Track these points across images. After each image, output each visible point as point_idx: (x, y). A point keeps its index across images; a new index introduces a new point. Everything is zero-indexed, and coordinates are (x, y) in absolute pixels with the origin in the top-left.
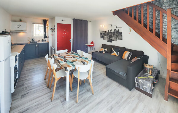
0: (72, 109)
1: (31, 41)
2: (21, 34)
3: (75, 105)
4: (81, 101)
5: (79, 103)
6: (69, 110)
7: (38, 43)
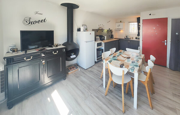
0: (99, 93)
1: (126, 37)
2: (122, 31)
3: (103, 94)
4: (108, 99)
5: (106, 98)
6: (98, 91)
7: (131, 39)
